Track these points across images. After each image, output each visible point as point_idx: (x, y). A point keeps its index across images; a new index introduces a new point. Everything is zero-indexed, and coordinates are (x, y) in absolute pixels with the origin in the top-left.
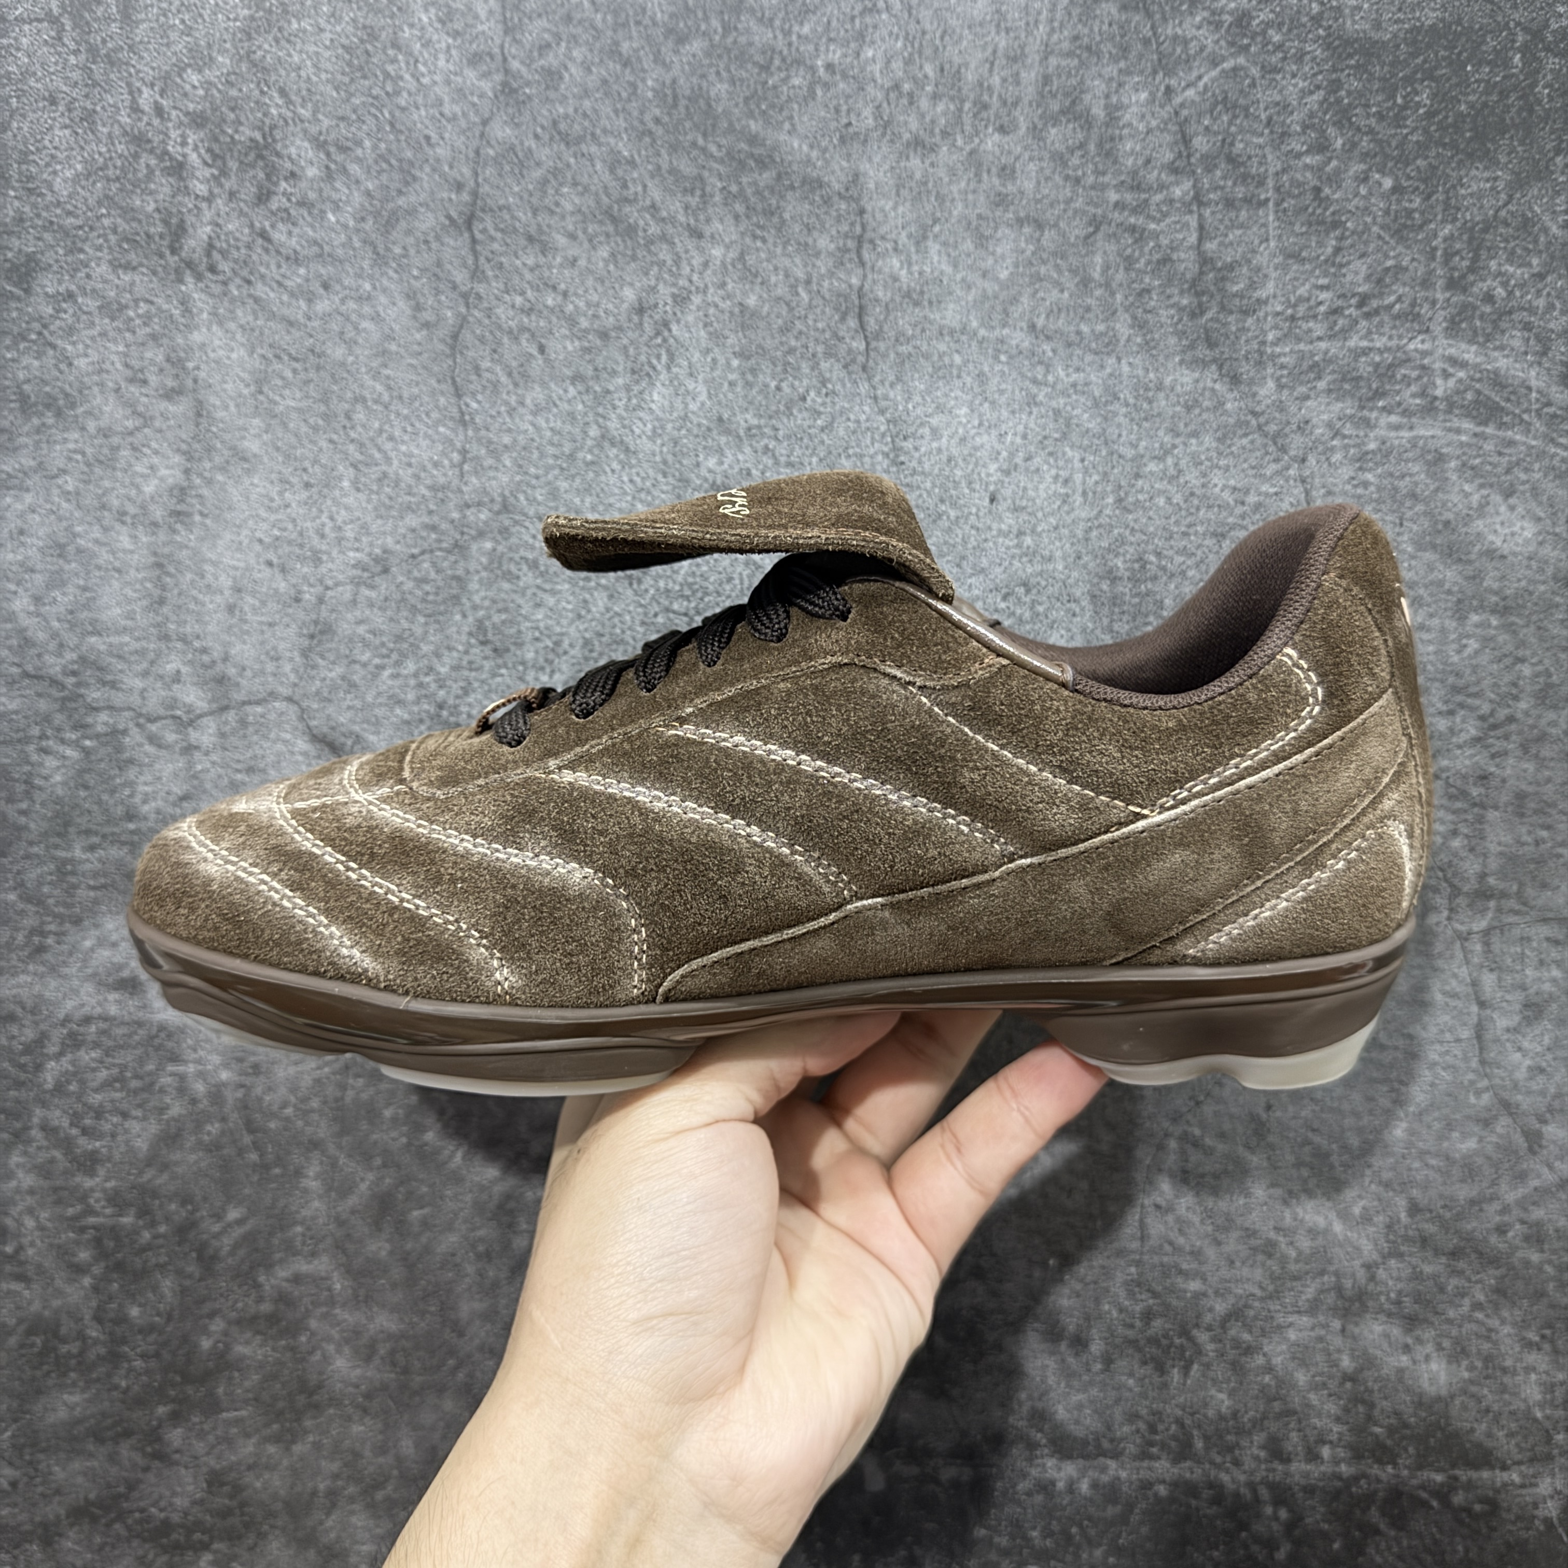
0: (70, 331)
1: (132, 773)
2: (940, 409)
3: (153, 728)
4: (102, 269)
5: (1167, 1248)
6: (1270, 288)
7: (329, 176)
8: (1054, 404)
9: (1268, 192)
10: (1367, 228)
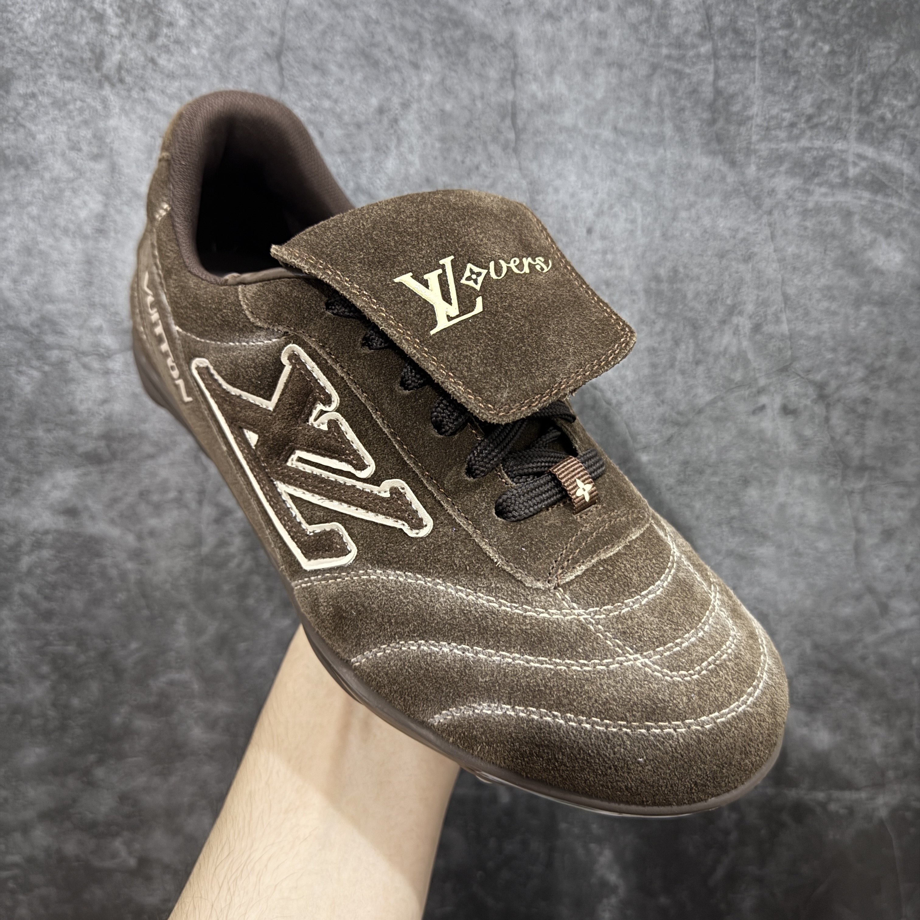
0: (33, 117)
1: (72, 386)
3: (86, 360)
4: (53, 80)
6: (755, 110)
7: (193, 25)
8: (626, 175)
9: (756, 52)
10: (813, 75)
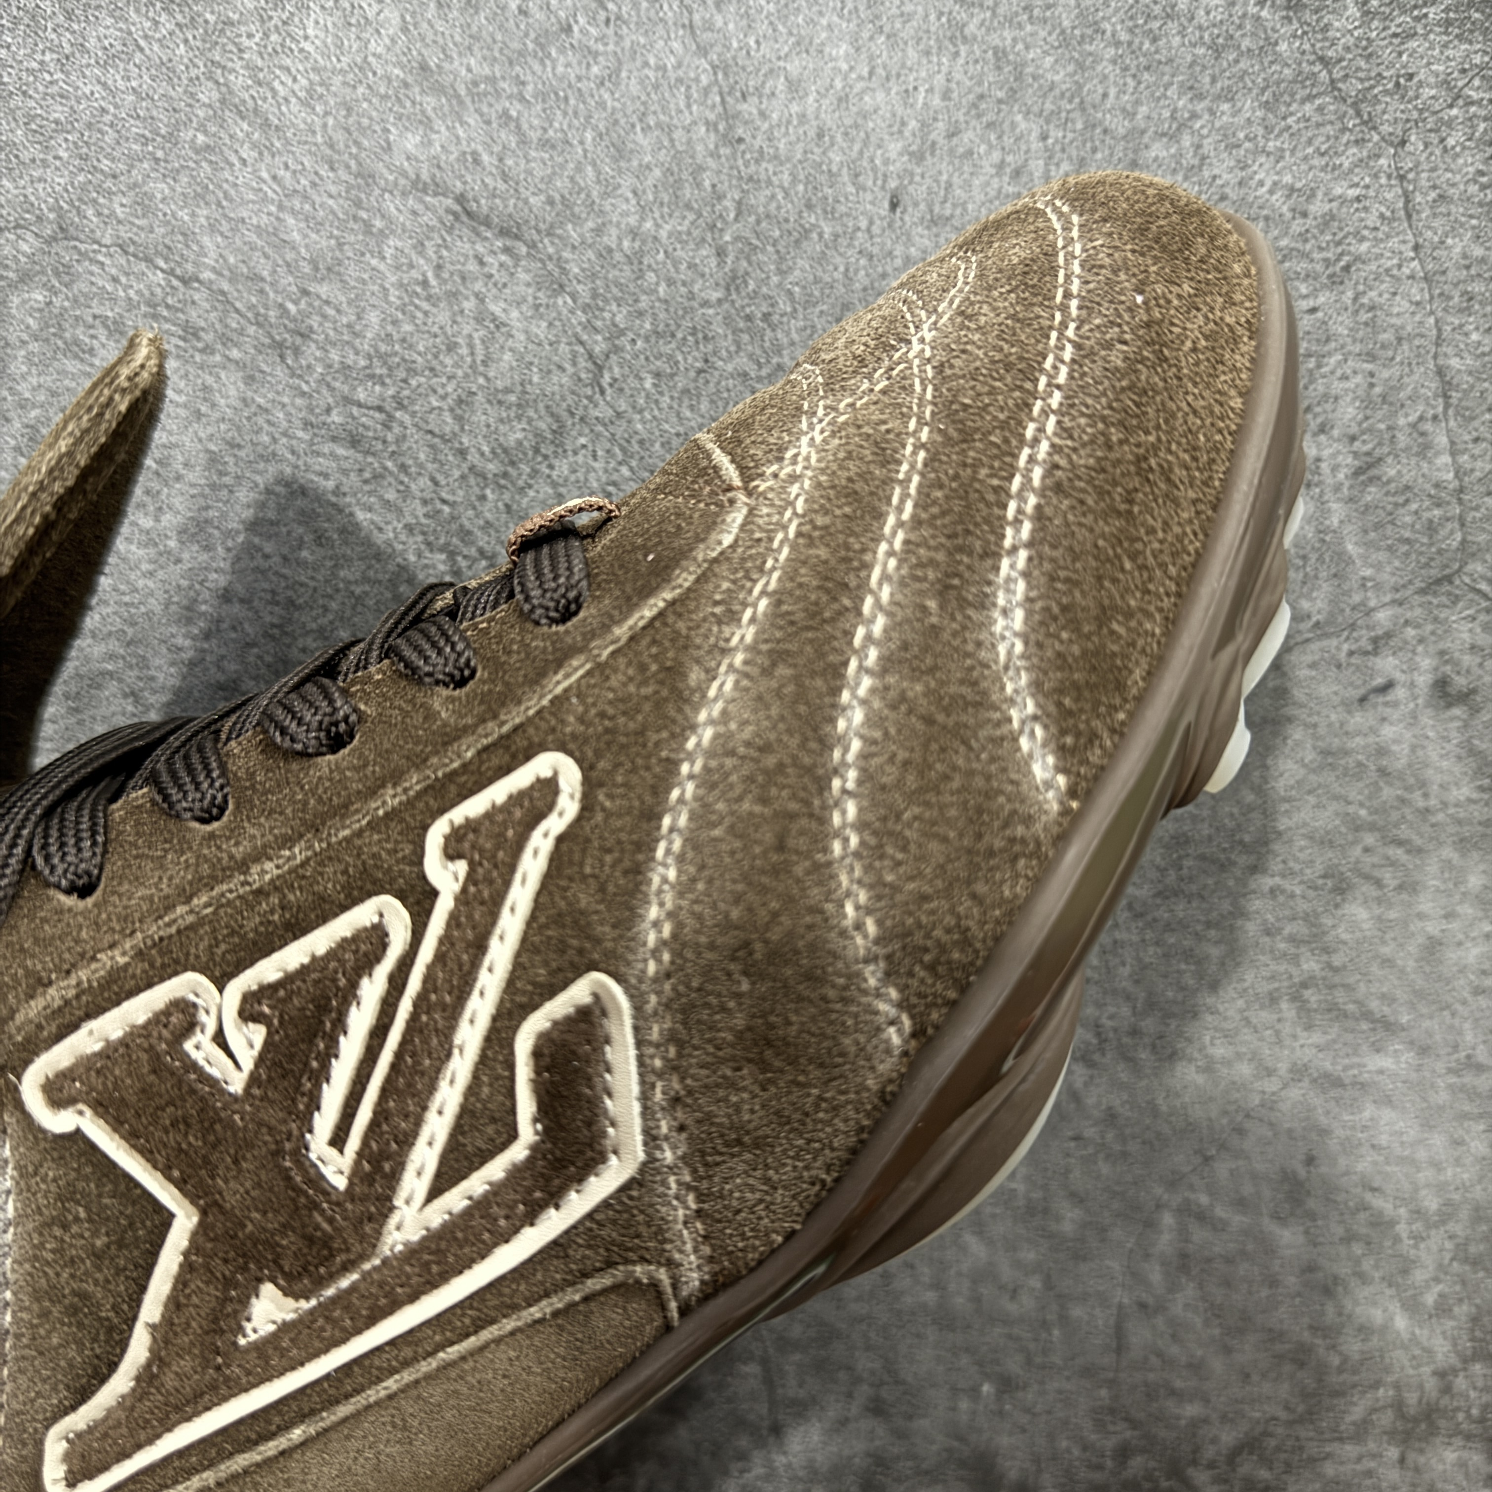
2: (802, 45)
5: (1154, 1360)
8: (994, 39)
